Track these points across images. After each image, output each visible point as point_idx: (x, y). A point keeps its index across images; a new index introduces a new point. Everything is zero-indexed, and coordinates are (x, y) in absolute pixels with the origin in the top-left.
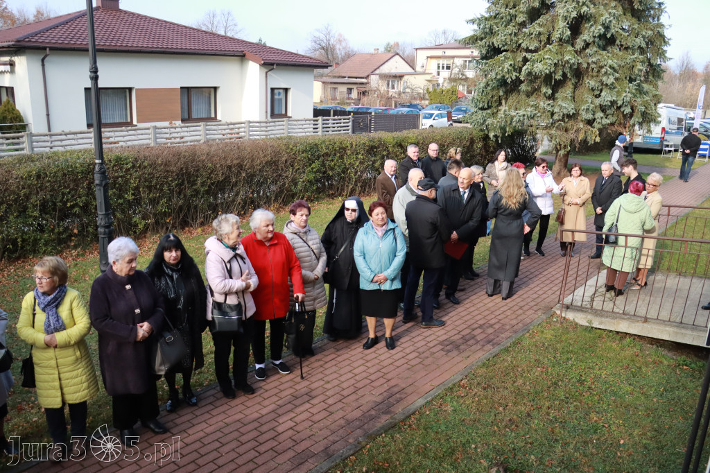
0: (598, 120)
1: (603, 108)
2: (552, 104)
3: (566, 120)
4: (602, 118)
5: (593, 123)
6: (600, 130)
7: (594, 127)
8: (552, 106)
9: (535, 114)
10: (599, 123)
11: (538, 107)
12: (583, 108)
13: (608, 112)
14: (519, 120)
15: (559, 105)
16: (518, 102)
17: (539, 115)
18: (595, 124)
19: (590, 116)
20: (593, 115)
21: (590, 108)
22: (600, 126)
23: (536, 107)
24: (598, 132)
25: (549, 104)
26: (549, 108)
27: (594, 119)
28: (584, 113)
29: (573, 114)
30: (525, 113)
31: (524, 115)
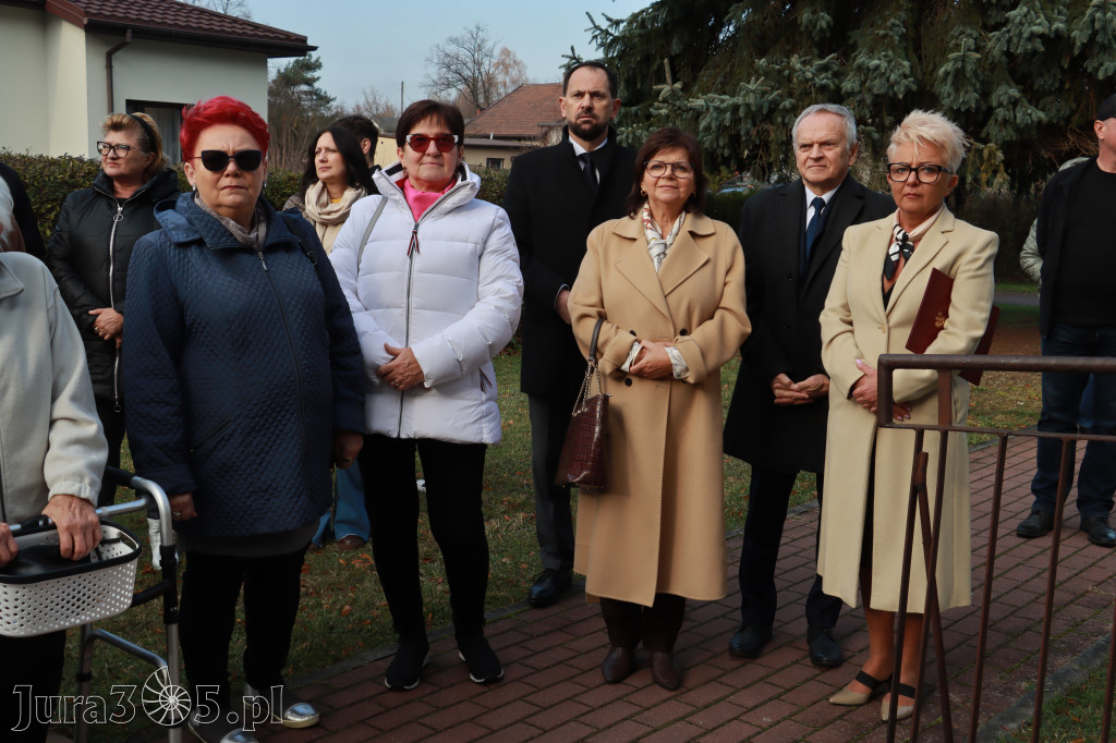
0: (1001, 113)
1: (1018, 68)
2: (836, 68)
3: (888, 120)
4: (1014, 103)
5: (984, 123)
6: (1006, 147)
7: (985, 141)
8: (836, 75)
9: (774, 105)
10: (1005, 122)
11: (789, 78)
12: (942, 71)
13: (1039, 83)
14: (722, 128)
15: (860, 68)
16: (731, 72)
17: (787, 103)
18: (992, 129)
19: (970, 97)
20: (985, 94)
21: (969, 67)
22: (1008, 134)
23: (782, 79)
24: (1000, 155)
25: (825, 68)
26: (823, 79)
27: (990, 111)
28: (947, 88)
29: (908, 92)
30: (739, 100)
31: (736, 108)
